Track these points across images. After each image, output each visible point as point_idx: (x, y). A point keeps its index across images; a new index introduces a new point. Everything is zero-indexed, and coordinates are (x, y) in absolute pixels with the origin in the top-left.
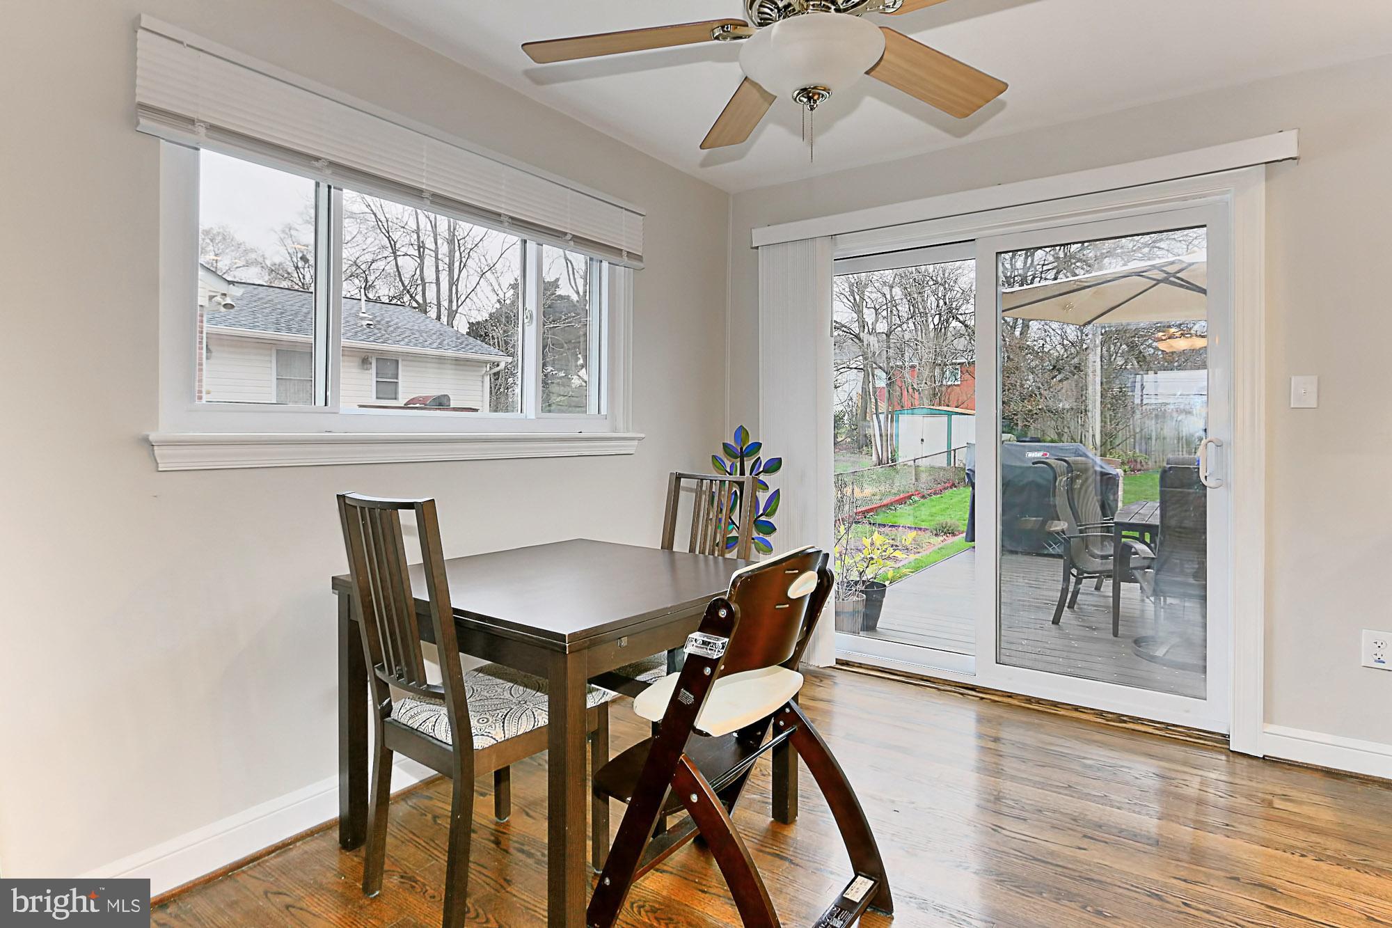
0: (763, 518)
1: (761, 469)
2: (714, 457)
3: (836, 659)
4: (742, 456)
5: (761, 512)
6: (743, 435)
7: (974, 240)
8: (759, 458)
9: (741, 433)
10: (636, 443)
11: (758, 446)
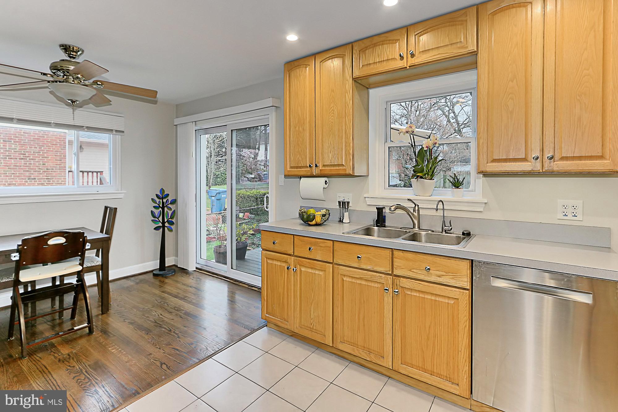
0: (170, 220)
1: (169, 203)
2: (152, 199)
3: (196, 267)
4: (162, 199)
5: (169, 217)
6: (163, 191)
7: (226, 125)
8: (168, 199)
9: (162, 191)
10: (123, 194)
11: (168, 195)
